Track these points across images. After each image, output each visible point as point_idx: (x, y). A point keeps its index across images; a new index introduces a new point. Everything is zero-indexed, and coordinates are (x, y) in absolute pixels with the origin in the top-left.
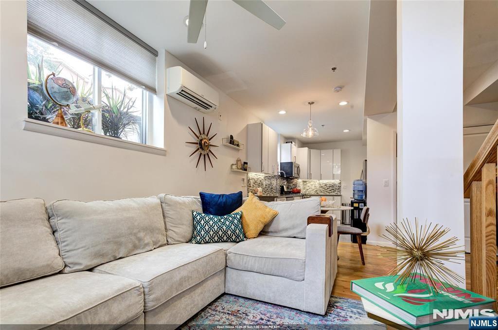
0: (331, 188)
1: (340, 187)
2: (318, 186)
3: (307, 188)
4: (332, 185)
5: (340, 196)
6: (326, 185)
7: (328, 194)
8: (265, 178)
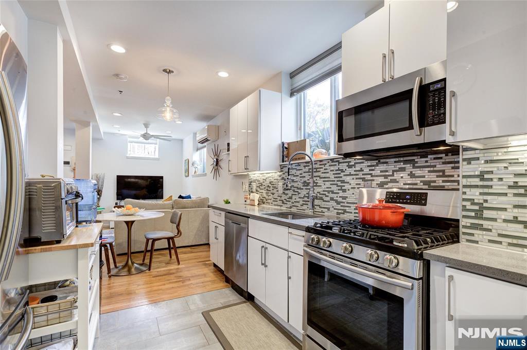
8: (281, 176)
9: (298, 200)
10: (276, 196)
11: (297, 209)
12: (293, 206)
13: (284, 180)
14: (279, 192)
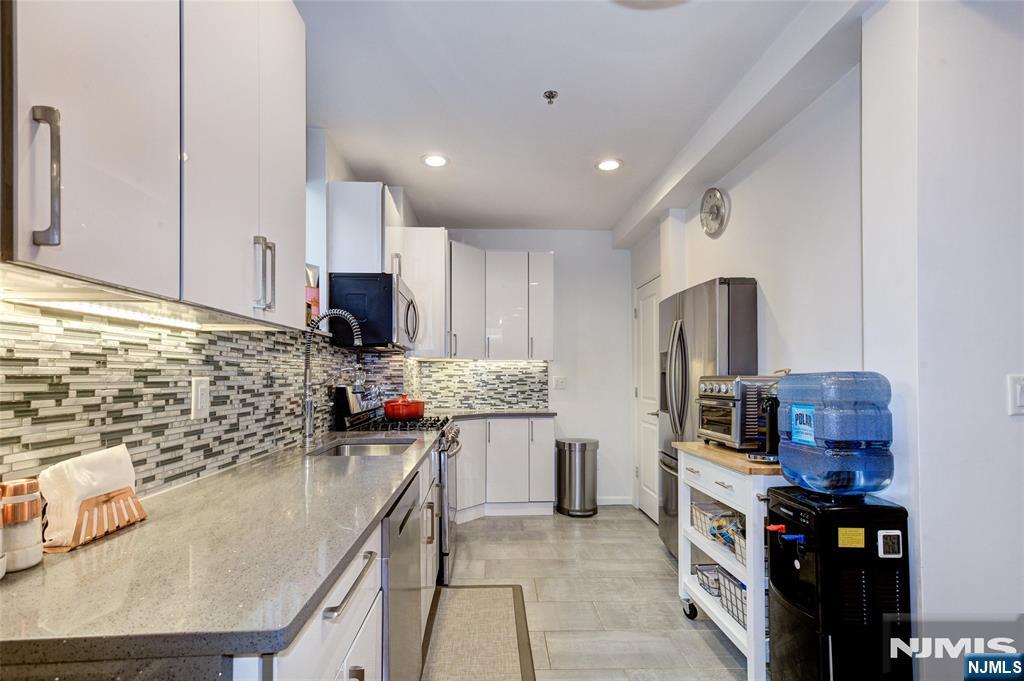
0: (517, 389)
1: (546, 383)
2: (471, 382)
4: (521, 376)
6: (498, 378)
7: (506, 409)
8: (203, 352)
9: (253, 428)
10: (171, 438)
11: (252, 456)
12: (241, 451)
13: (212, 368)
14: (192, 416)
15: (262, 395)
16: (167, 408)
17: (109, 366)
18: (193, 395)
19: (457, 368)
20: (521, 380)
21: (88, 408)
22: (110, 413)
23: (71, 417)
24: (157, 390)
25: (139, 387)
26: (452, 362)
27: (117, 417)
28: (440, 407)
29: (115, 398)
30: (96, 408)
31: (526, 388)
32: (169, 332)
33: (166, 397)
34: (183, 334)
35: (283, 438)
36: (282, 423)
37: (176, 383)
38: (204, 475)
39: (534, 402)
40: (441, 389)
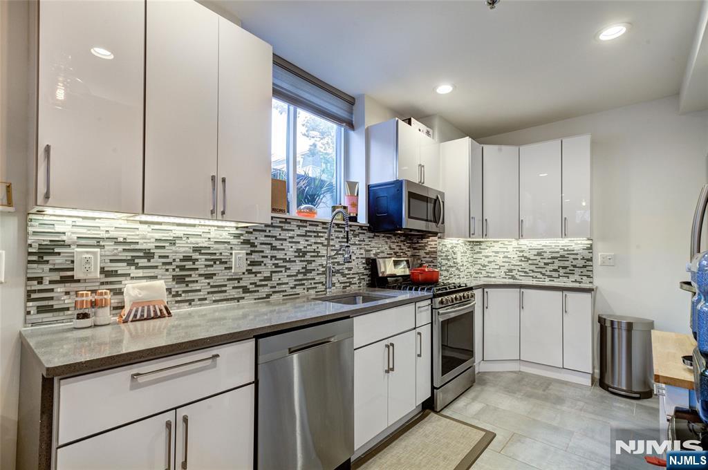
0: (557, 264)
1: (591, 260)
2: (514, 255)
3: (480, 261)
4: (562, 253)
5: (589, 290)
6: (539, 254)
7: (547, 282)
8: (242, 237)
9: (285, 280)
10: (218, 281)
11: (284, 296)
12: (274, 292)
13: (249, 246)
14: (233, 271)
15: (295, 261)
16: (214, 266)
17: (177, 245)
18: (233, 260)
19: (502, 246)
20: (562, 256)
21: (164, 264)
22: (177, 267)
23: (156, 267)
24: (209, 257)
25: (196, 256)
26: (498, 242)
27: (182, 268)
28: (488, 277)
29: (180, 260)
30: (170, 264)
31: (566, 264)
32: (216, 228)
33: (215, 261)
34: (226, 229)
35: (316, 288)
36: (314, 279)
37: (221, 253)
38: (242, 302)
39: (577, 277)
40: (489, 262)
